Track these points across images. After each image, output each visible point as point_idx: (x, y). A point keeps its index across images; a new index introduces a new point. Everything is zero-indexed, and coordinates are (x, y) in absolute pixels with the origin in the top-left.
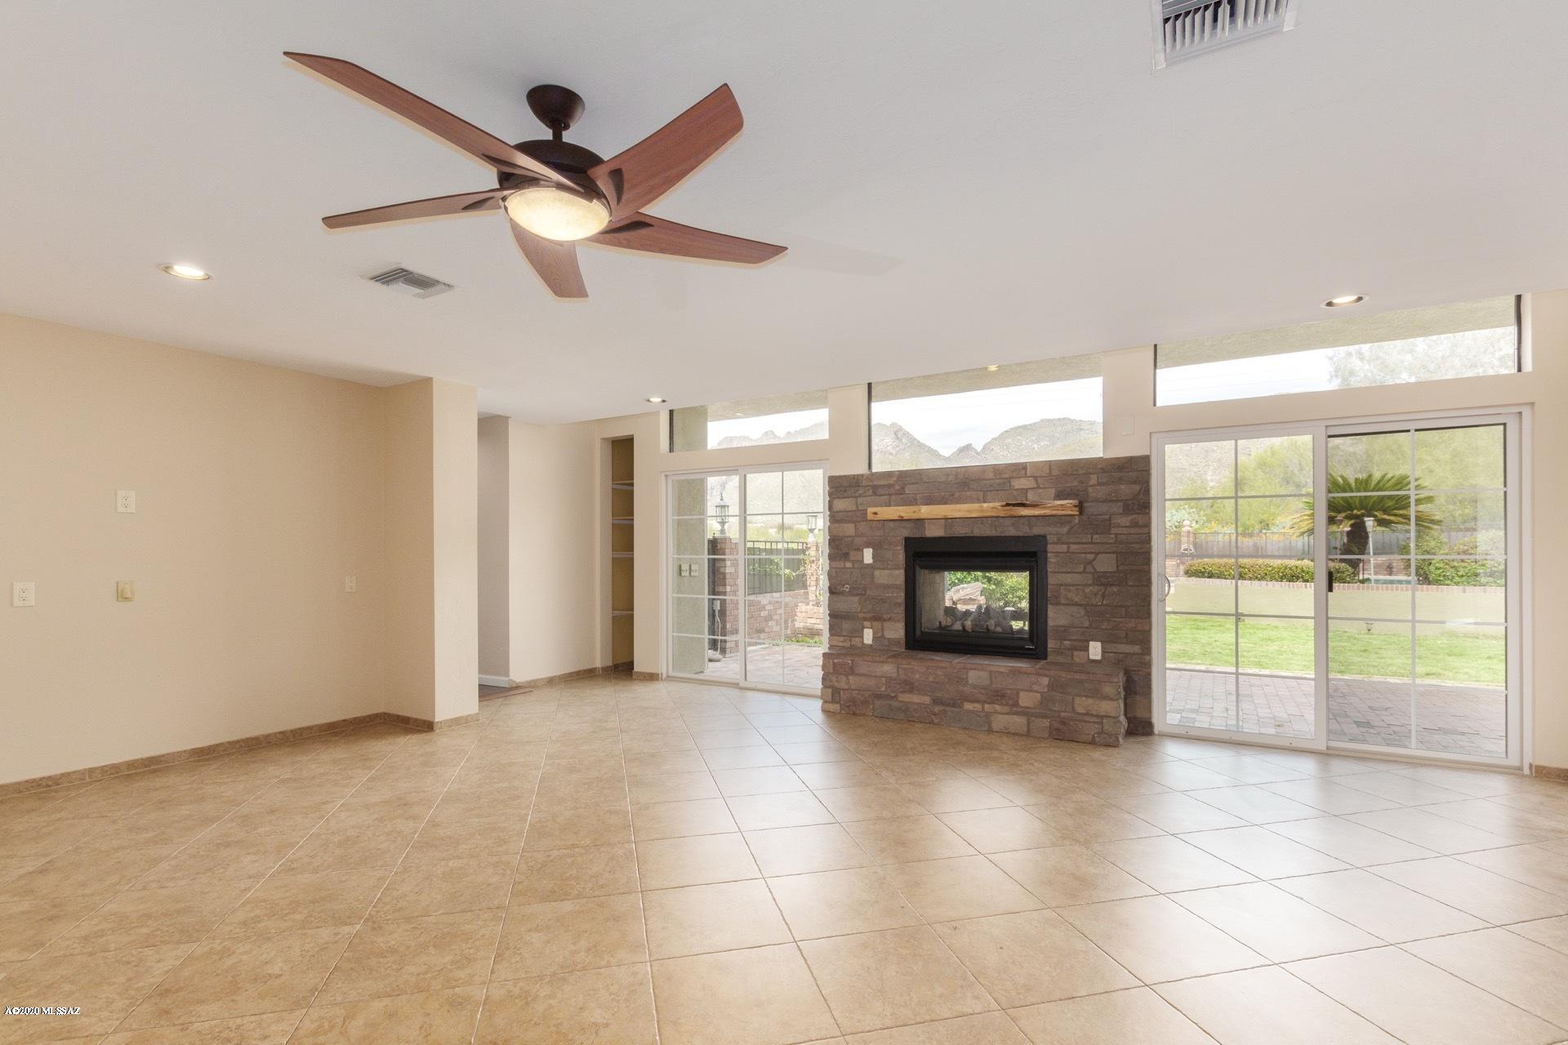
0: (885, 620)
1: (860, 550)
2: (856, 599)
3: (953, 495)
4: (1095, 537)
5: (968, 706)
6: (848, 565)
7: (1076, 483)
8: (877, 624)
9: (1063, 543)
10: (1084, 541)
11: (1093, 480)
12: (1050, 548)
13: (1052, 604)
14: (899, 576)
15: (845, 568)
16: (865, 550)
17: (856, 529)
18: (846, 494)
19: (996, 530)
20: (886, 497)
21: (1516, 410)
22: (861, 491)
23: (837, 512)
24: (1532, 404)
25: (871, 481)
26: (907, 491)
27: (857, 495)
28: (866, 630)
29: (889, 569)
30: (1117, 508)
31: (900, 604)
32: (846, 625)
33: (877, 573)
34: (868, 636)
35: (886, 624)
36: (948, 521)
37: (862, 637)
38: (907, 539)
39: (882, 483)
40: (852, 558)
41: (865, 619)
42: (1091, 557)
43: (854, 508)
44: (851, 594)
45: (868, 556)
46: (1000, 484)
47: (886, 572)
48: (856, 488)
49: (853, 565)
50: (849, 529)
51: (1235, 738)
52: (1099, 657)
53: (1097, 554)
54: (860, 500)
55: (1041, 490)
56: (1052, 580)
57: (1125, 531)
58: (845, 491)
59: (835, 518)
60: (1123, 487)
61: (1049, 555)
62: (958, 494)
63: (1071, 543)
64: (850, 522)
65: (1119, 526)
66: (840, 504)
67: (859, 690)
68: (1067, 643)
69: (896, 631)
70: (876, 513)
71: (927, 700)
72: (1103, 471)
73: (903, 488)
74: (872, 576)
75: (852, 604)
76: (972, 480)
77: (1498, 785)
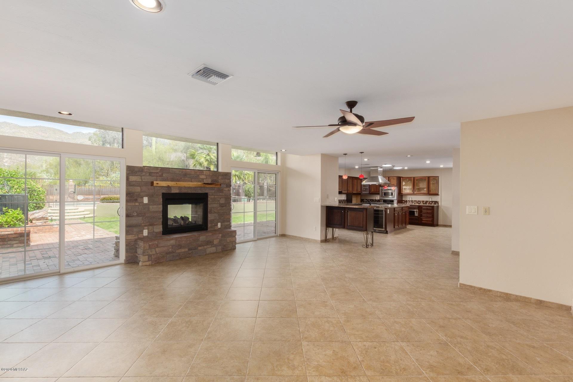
0: (155, 225)
1: (142, 198)
2: (141, 218)
3: (181, 178)
4: (221, 193)
5: (200, 248)
6: (137, 204)
7: (216, 178)
8: (151, 227)
9: (213, 195)
10: (218, 195)
11: (220, 178)
12: (209, 196)
13: (209, 213)
14: (160, 208)
15: (135, 205)
16: (144, 198)
17: (141, 189)
18: (136, 174)
19: (195, 191)
20: (155, 177)
21: (278, 172)
22: (144, 174)
23: (131, 181)
24: (280, 171)
25: (150, 170)
26: (164, 175)
27: (142, 175)
28: (144, 231)
29: (157, 205)
30: (225, 186)
31: (161, 218)
32: (135, 230)
33: (151, 207)
34: (145, 233)
35: (155, 227)
36: (180, 188)
37: (143, 233)
38: (163, 194)
39: (153, 171)
40: (139, 201)
41: (146, 226)
42: (219, 199)
43: (140, 180)
44: (138, 216)
45: (146, 200)
46: (196, 176)
47: (155, 206)
48: (142, 172)
49: (139, 204)
50: (138, 189)
51: (244, 241)
52: (220, 227)
53: (220, 198)
54: (143, 177)
55: (207, 179)
56: (210, 206)
57: (227, 192)
58: (136, 173)
59: (129, 183)
60: (226, 180)
61: (209, 199)
62: (183, 178)
63: (215, 195)
64: (138, 186)
65: (225, 191)
66: (133, 178)
67: (160, 253)
68: (213, 224)
69: (159, 228)
70: (158, 184)
71: (187, 250)
72: (222, 175)
73: (162, 174)
74: (149, 208)
75: (139, 220)
76: (188, 174)
77: (274, 239)
